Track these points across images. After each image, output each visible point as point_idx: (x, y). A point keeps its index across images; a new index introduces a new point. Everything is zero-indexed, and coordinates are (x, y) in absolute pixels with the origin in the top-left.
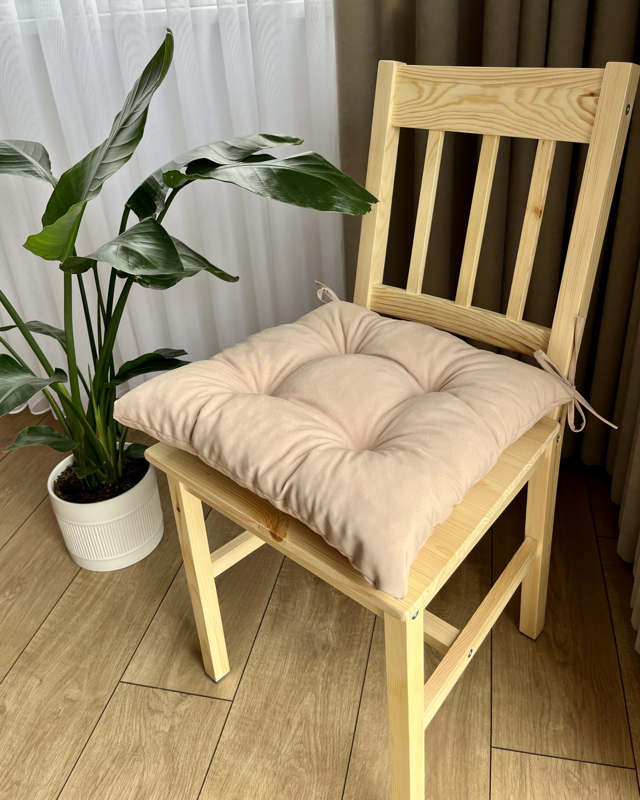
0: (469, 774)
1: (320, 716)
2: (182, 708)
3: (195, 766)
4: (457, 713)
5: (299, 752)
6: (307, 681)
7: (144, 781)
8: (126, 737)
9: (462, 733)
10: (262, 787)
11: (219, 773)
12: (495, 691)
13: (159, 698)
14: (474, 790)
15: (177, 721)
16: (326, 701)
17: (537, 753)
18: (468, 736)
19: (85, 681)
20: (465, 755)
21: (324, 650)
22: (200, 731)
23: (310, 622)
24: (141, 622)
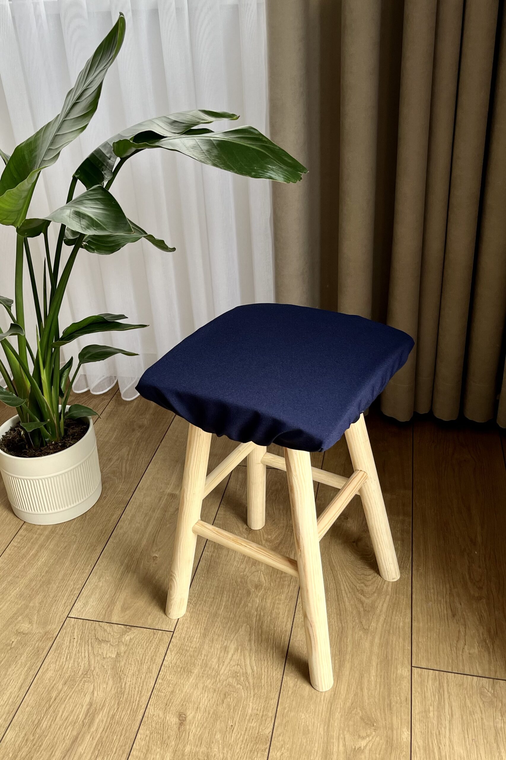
0: (392, 688)
1: (255, 643)
2: (127, 638)
3: (141, 685)
4: (380, 639)
5: (236, 672)
6: (242, 614)
7: (95, 699)
8: (76, 663)
9: (385, 656)
10: (204, 701)
11: (164, 691)
12: (414, 620)
13: (105, 630)
14: (397, 703)
15: (123, 649)
16: (260, 631)
17: (454, 672)
18: (390, 658)
19: (36, 618)
20: (387, 673)
21: (256, 589)
22: (144, 657)
23: (243, 566)
24: (84, 567)
